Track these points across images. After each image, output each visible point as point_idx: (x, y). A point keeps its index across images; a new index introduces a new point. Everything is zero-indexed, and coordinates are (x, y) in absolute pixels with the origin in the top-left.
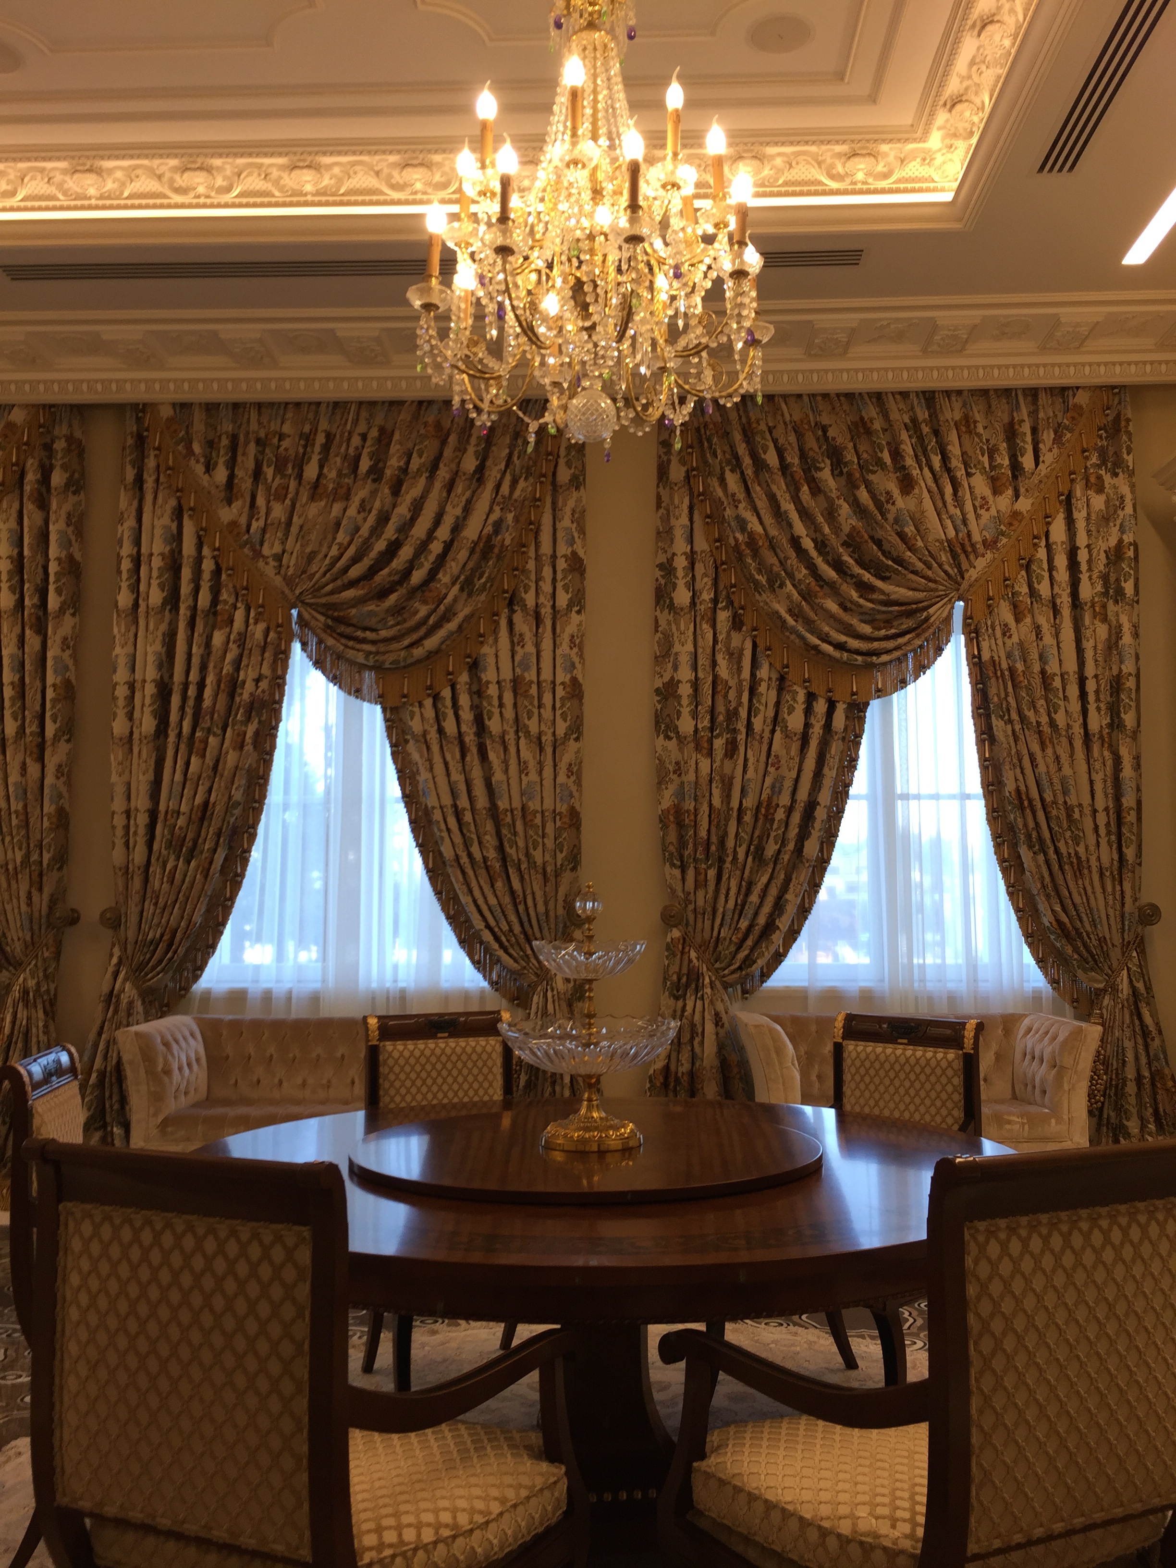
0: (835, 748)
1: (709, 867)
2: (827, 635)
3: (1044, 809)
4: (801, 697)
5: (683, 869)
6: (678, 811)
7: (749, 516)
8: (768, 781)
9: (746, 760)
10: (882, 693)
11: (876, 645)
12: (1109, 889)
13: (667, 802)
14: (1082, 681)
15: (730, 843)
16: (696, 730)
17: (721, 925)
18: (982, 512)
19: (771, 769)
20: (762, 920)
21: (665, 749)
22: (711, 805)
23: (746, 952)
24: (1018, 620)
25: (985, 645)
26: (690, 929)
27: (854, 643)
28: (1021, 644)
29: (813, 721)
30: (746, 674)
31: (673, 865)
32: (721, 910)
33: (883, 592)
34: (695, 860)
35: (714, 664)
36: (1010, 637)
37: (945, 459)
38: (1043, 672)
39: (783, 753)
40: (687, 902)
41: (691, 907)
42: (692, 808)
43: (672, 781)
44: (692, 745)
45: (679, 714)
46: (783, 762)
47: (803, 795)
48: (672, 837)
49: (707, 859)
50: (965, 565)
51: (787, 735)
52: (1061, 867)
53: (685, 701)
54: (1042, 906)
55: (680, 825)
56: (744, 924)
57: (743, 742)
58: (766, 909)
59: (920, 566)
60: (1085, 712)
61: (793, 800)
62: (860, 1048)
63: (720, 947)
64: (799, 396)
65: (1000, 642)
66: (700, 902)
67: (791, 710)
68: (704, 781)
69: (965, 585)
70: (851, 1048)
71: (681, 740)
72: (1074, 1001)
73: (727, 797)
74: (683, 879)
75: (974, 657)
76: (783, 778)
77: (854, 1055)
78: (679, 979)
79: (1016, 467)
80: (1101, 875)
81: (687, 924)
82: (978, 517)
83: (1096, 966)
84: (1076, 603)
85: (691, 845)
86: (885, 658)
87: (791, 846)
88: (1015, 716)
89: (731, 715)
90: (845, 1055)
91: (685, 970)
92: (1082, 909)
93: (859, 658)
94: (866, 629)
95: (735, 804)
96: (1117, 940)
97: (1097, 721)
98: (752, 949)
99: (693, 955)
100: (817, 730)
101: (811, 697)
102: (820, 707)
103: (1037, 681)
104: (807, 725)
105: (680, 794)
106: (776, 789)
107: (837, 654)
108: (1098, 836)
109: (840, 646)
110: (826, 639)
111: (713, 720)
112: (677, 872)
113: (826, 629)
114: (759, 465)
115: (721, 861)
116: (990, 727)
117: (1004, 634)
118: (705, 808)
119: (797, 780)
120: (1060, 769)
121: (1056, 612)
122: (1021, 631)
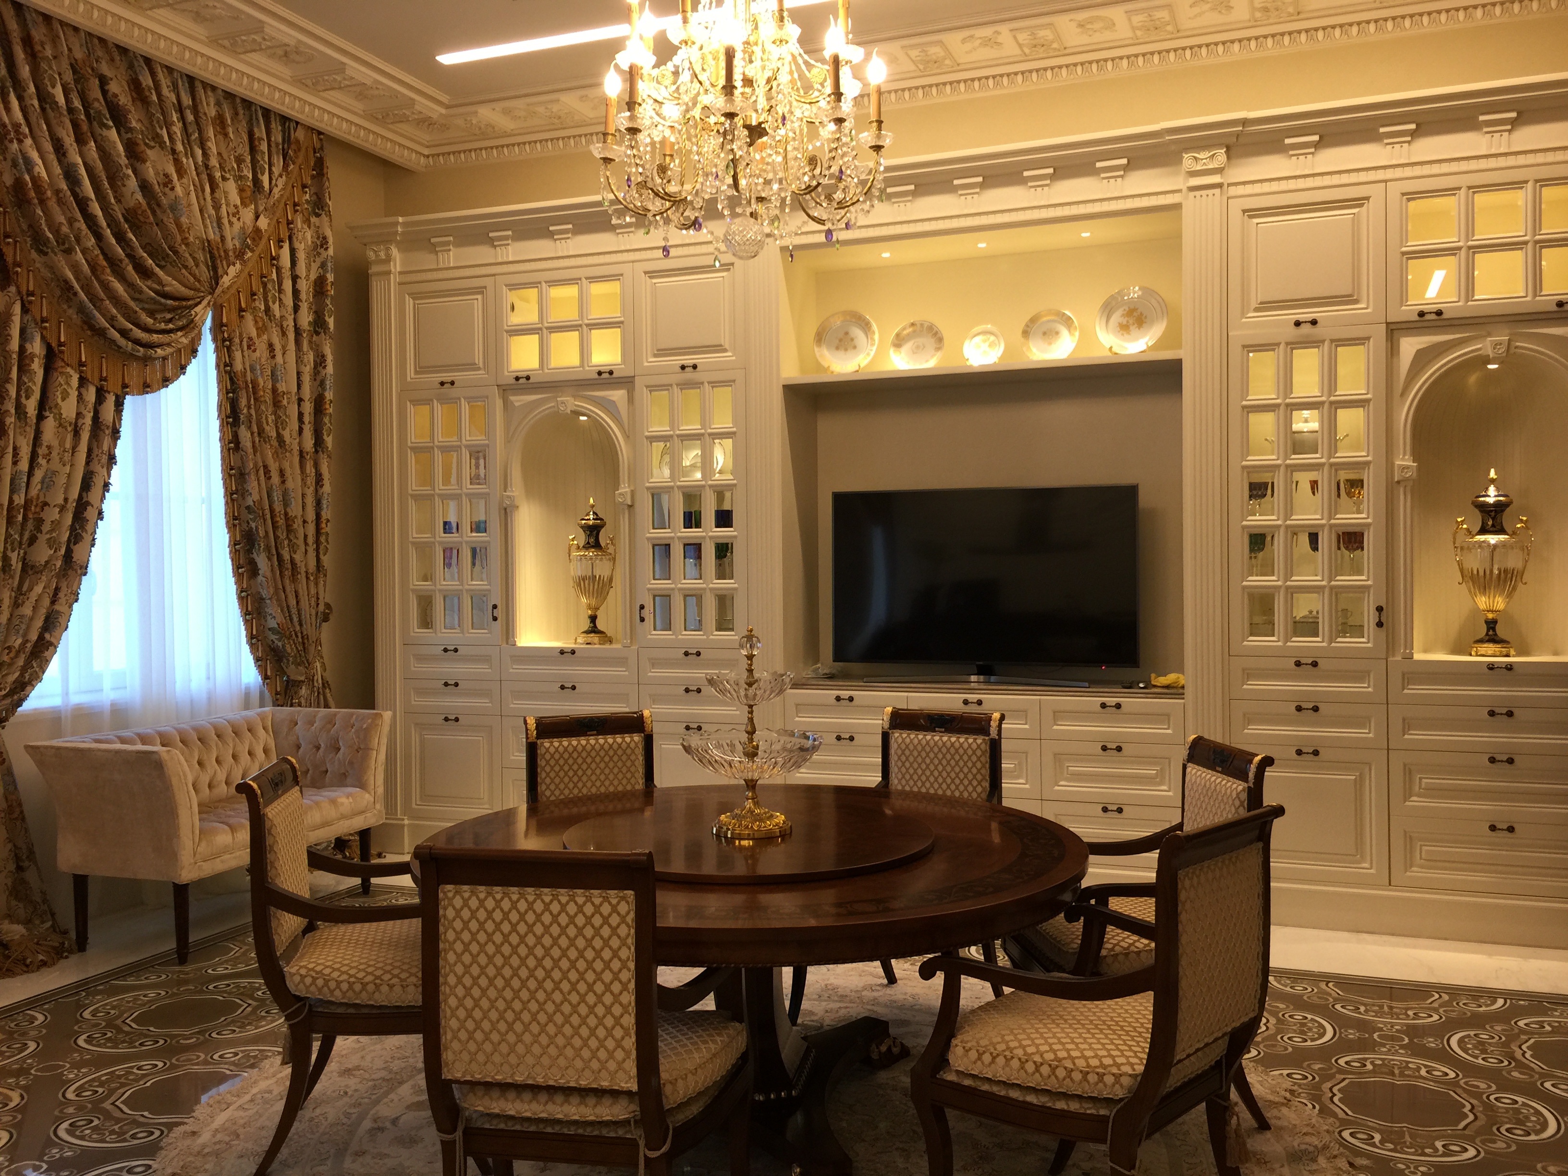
0: (107, 443)
2: (114, 318)
4: (75, 381)
7: (34, 155)
8: (39, 474)
12: (312, 591)
14: (300, 400)
18: (234, 220)
19: (42, 461)
20: (34, 636)
24: (259, 336)
27: (137, 333)
28: (260, 359)
29: (83, 410)
30: (16, 344)
36: (254, 351)
37: (205, 155)
39: (55, 443)
46: (54, 454)
47: (74, 493)
50: (220, 271)
51: (59, 422)
56: (17, 642)
58: (39, 623)
60: (301, 430)
64: (76, 29)
65: (246, 354)
67: (63, 394)
69: (219, 290)
72: (276, 691)
75: (226, 365)
76: (55, 472)
82: (231, 223)
86: (158, 352)
87: (63, 551)
94: (148, 319)
95: (5, 500)
100: (88, 420)
101: (83, 381)
102: (91, 395)
103: (268, 397)
104: (79, 415)
106: (48, 483)
108: (306, 544)
109: (124, 333)
110: (112, 320)
113: (113, 311)
117: (249, 347)
119: (69, 476)
120: (283, 482)
121: (284, 334)
122: (261, 346)
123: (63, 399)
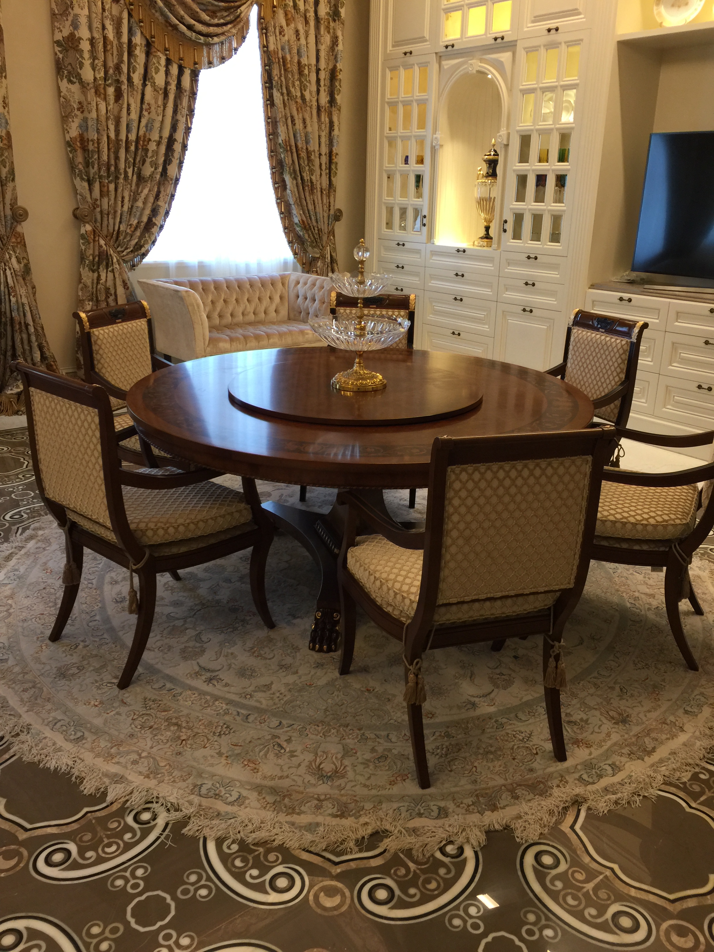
1: (110, 182)
2: (182, 17)
3: (297, 152)
4: (163, 62)
5: (90, 183)
6: (83, 140)
8: (144, 122)
9: (129, 105)
10: (208, 65)
11: (212, 29)
12: (325, 201)
13: (74, 131)
14: (318, 71)
15: (122, 165)
16: (95, 79)
17: (120, 222)
19: (145, 113)
20: (145, 219)
21: (69, 90)
22: (108, 137)
23: (136, 241)
24: (288, 25)
25: (272, 39)
26: (98, 224)
28: (289, 41)
29: (169, 79)
30: (125, 39)
31: (82, 179)
32: (119, 212)
34: (100, 177)
35: (104, 28)
36: (284, 36)
38: (299, 63)
39: (152, 102)
40: (95, 205)
41: (98, 209)
42: (95, 138)
43: (76, 116)
44: (93, 90)
45: (81, 65)
46: (153, 108)
47: (166, 134)
48: (80, 159)
49: (109, 177)
51: (155, 89)
54: (295, 211)
55: (85, 149)
56: (135, 222)
57: (126, 91)
58: (147, 212)
60: (318, 91)
61: (161, 137)
63: (121, 238)
65: (278, 38)
66: (105, 207)
67: (157, 70)
68: (103, 119)
72: (303, 264)
73: (117, 132)
74: (91, 190)
75: (264, 47)
76: (153, 120)
78: (94, 259)
81: (96, 221)
83: (317, 246)
84: (317, 19)
85: (96, 166)
86: (216, 39)
88: (285, 91)
89: (118, 68)
91: (97, 253)
92: (312, 213)
95: (123, 137)
96: (326, 231)
97: (324, 99)
100: (173, 88)
101: (169, 62)
102: (174, 70)
103: (295, 69)
104: (167, 83)
105: (84, 125)
106: (149, 127)
110: (182, 21)
111: (106, 72)
112: (86, 184)
113: (182, 13)
115: (117, 178)
116: (271, 96)
118: (105, 138)
120: (305, 127)
121: (307, 22)
122: (289, 33)
123: (156, 73)
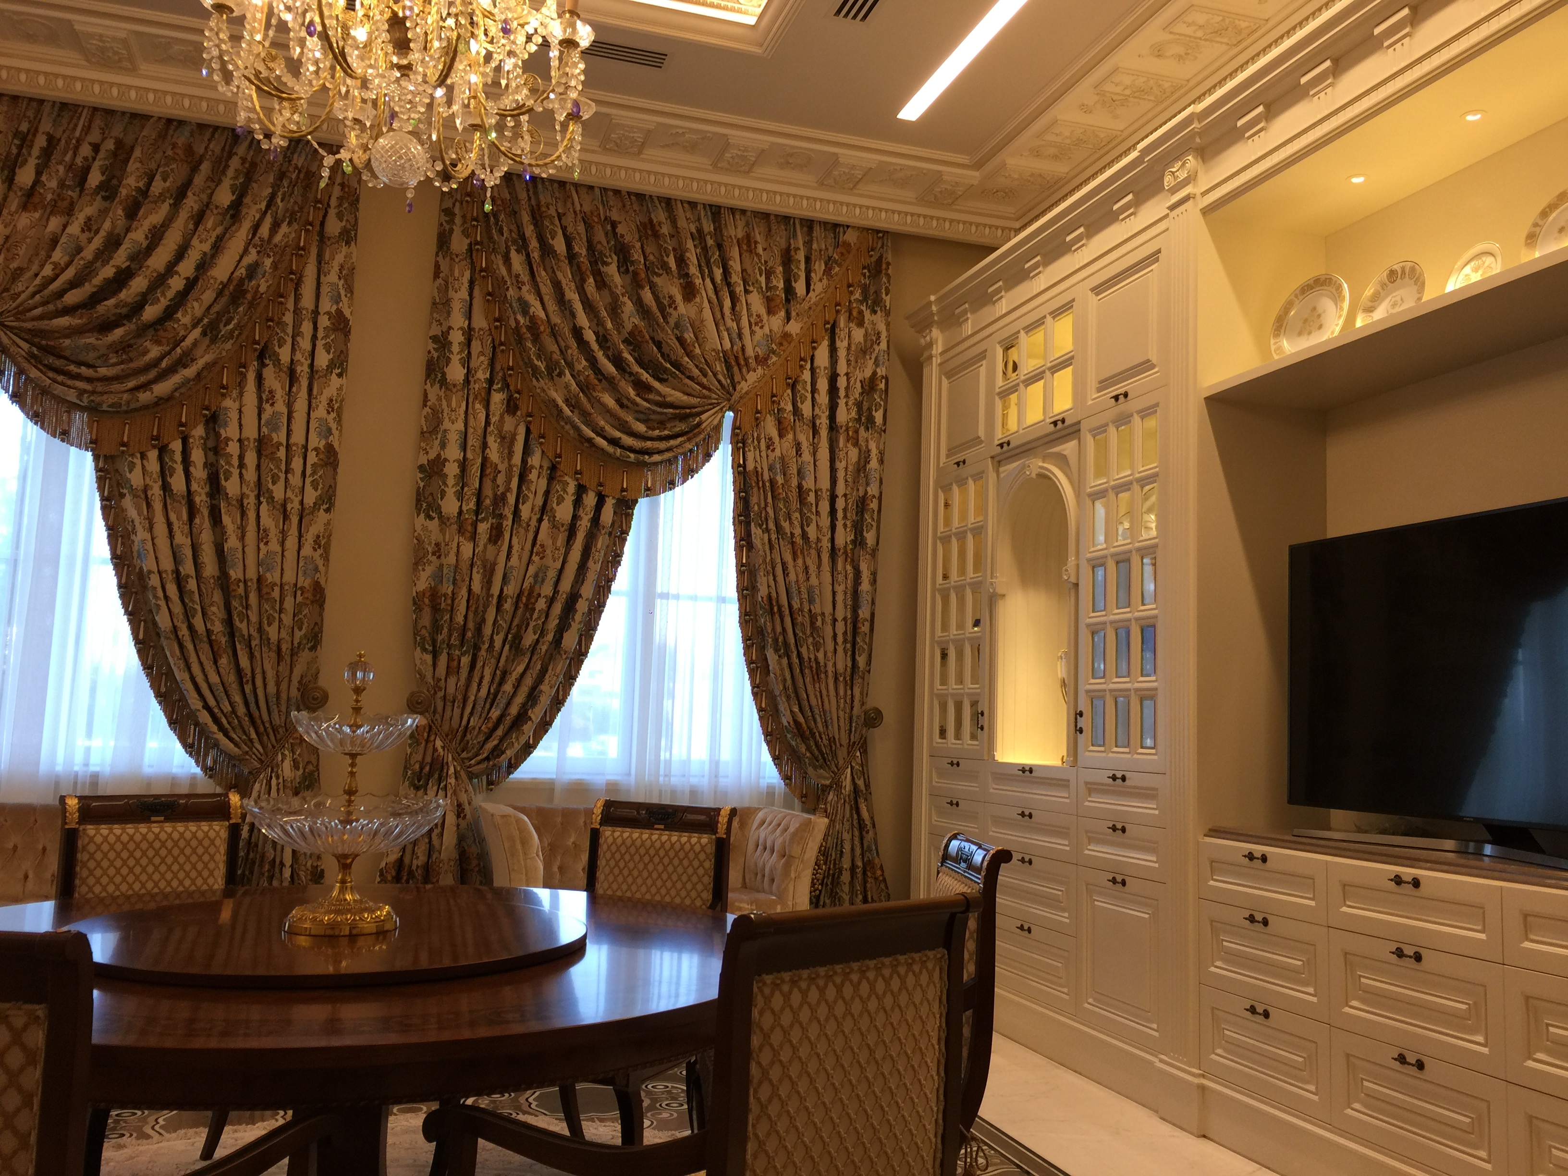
0: (602, 542)
1: (463, 654)
2: (602, 429)
3: (791, 616)
5: (435, 655)
6: (434, 594)
7: (532, 299)
8: (532, 570)
9: (510, 547)
10: (650, 492)
11: (649, 444)
12: (842, 693)
13: (422, 584)
14: (833, 498)
15: (488, 630)
16: (460, 512)
17: (471, 714)
18: (757, 329)
19: (535, 558)
20: (514, 710)
21: (425, 528)
22: (470, 591)
23: (496, 742)
24: (781, 436)
25: (750, 456)
26: (438, 716)
27: (628, 441)
28: (782, 458)
29: (581, 513)
30: (517, 459)
31: (424, 650)
32: (472, 698)
33: (659, 393)
34: (449, 646)
35: (485, 446)
36: (773, 450)
38: (800, 486)
40: (436, 688)
41: (441, 694)
42: (449, 591)
43: (430, 563)
44: (455, 527)
45: (443, 494)
46: (548, 552)
47: (566, 586)
48: (426, 620)
49: (462, 645)
50: (737, 378)
51: (555, 525)
52: (802, 671)
53: (451, 481)
54: (783, 706)
55: (435, 609)
56: (495, 714)
57: (509, 529)
58: (520, 699)
59: (696, 372)
60: (833, 528)
61: (556, 591)
62: (617, 834)
63: (468, 737)
65: (764, 454)
66: (451, 689)
67: (560, 501)
68: (464, 566)
69: (736, 396)
70: (608, 833)
71: (444, 521)
72: (803, 796)
73: (488, 583)
74: (434, 665)
75: (739, 466)
76: (547, 568)
77: (610, 840)
78: (422, 769)
79: (789, 290)
80: (836, 679)
81: (435, 712)
83: (825, 765)
84: (833, 426)
85: (445, 630)
86: (656, 458)
87: (550, 637)
88: (772, 526)
89: (500, 500)
90: (602, 841)
91: (428, 759)
92: (816, 711)
93: (632, 455)
94: (641, 428)
95: (495, 590)
96: (845, 742)
97: (843, 537)
98: (501, 740)
99: (439, 743)
100: (584, 523)
101: (581, 489)
102: (590, 500)
103: (794, 495)
104: (575, 517)
105: (438, 577)
106: (539, 578)
107: (610, 449)
108: (836, 643)
109: (614, 442)
110: (601, 433)
111: (479, 503)
112: (429, 658)
113: (602, 423)
114: (547, 250)
115: (476, 648)
116: (749, 534)
117: (768, 447)
118: (464, 592)
119: (561, 571)
120: (808, 579)
121: (815, 431)
123: (560, 505)
